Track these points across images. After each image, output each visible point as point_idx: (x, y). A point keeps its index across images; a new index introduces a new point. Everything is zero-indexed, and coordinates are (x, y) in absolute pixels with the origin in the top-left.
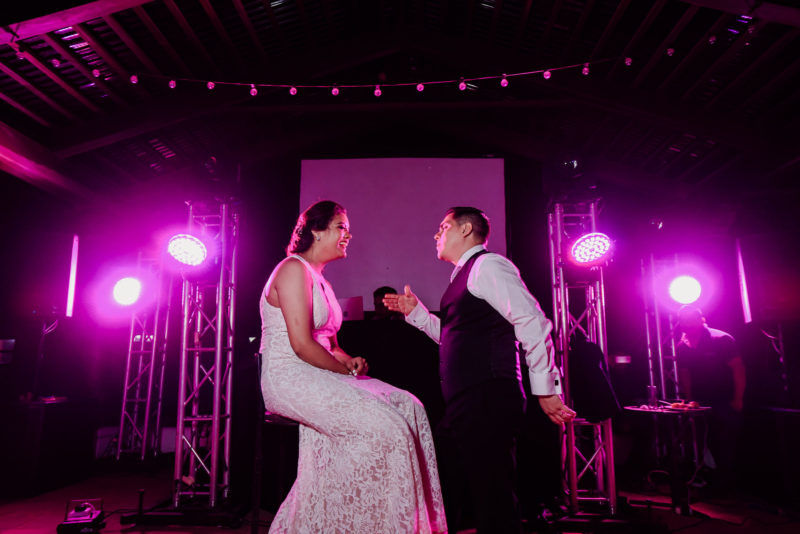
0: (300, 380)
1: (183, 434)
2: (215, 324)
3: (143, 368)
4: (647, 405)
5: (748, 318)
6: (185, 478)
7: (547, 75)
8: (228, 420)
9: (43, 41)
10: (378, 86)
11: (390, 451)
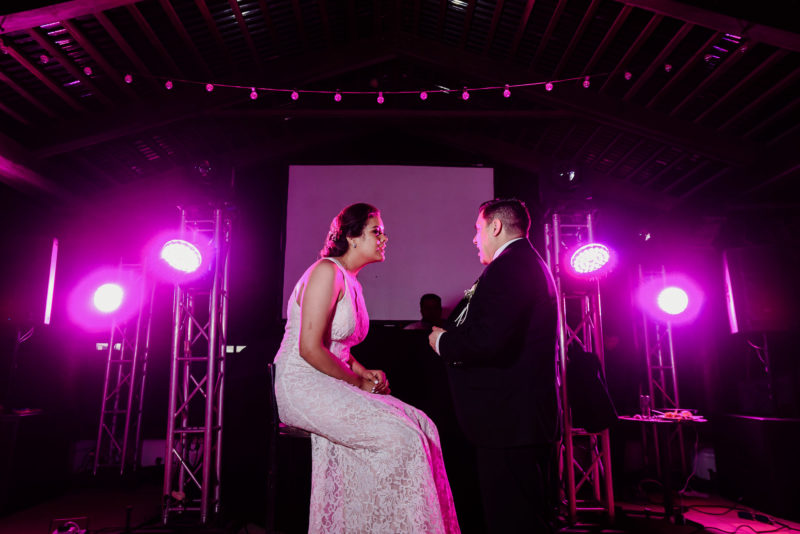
0: (316, 390)
1: (174, 447)
2: (208, 331)
3: (122, 378)
4: (641, 414)
5: (735, 329)
6: (174, 494)
7: (549, 87)
8: (220, 432)
9: (28, 36)
10: (381, 93)
11: (410, 459)
